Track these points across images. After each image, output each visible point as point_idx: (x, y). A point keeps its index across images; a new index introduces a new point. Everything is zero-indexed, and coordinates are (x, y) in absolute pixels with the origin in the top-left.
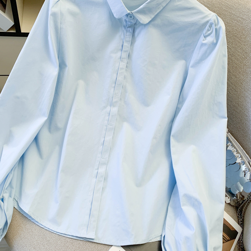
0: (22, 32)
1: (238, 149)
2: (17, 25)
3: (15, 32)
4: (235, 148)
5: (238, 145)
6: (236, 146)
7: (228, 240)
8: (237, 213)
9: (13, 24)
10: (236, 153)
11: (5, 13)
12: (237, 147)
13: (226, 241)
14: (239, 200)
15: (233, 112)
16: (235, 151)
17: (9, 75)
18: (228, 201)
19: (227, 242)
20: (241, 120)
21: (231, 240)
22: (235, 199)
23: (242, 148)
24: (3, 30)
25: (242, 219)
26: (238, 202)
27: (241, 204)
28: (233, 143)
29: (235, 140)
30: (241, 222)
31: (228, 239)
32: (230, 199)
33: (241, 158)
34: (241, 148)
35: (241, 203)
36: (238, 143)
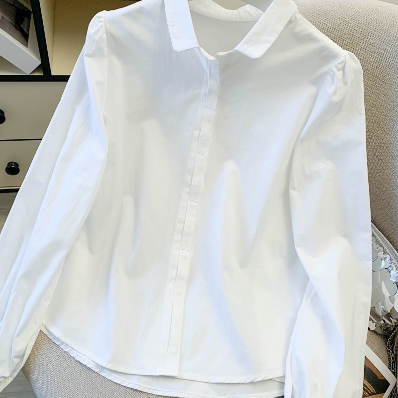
0: (52, 75)
1: (385, 248)
2: (45, 65)
3: (42, 75)
4: (381, 245)
5: (385, 240)
6: (381, 242)
7: (373, 394)
8: (386, 344)
9: (39, 62)
10: (383, 253)
11: (27, 47)
12: (383, 245)
13: (369, 394)
14: (388, 326)
15: (375, 190)
16: (380, 249)
17: (41, 139)
18: (373, 328)
19: (371, 395)
20: (389, 203)
21: (377, 393)
22: (383, 324)
23: (391, 245)
24: (25, 73)
25: (395, 355)
26: (387, 329)
27: (393, 331)
28: (378, 238)
29: (381, 234)
30: (393, 358)
31: (372, 392)
32: (375, 324)
33: (390, 261)
34: (389, 246)
35: (392, 329)
36: (385, 238)
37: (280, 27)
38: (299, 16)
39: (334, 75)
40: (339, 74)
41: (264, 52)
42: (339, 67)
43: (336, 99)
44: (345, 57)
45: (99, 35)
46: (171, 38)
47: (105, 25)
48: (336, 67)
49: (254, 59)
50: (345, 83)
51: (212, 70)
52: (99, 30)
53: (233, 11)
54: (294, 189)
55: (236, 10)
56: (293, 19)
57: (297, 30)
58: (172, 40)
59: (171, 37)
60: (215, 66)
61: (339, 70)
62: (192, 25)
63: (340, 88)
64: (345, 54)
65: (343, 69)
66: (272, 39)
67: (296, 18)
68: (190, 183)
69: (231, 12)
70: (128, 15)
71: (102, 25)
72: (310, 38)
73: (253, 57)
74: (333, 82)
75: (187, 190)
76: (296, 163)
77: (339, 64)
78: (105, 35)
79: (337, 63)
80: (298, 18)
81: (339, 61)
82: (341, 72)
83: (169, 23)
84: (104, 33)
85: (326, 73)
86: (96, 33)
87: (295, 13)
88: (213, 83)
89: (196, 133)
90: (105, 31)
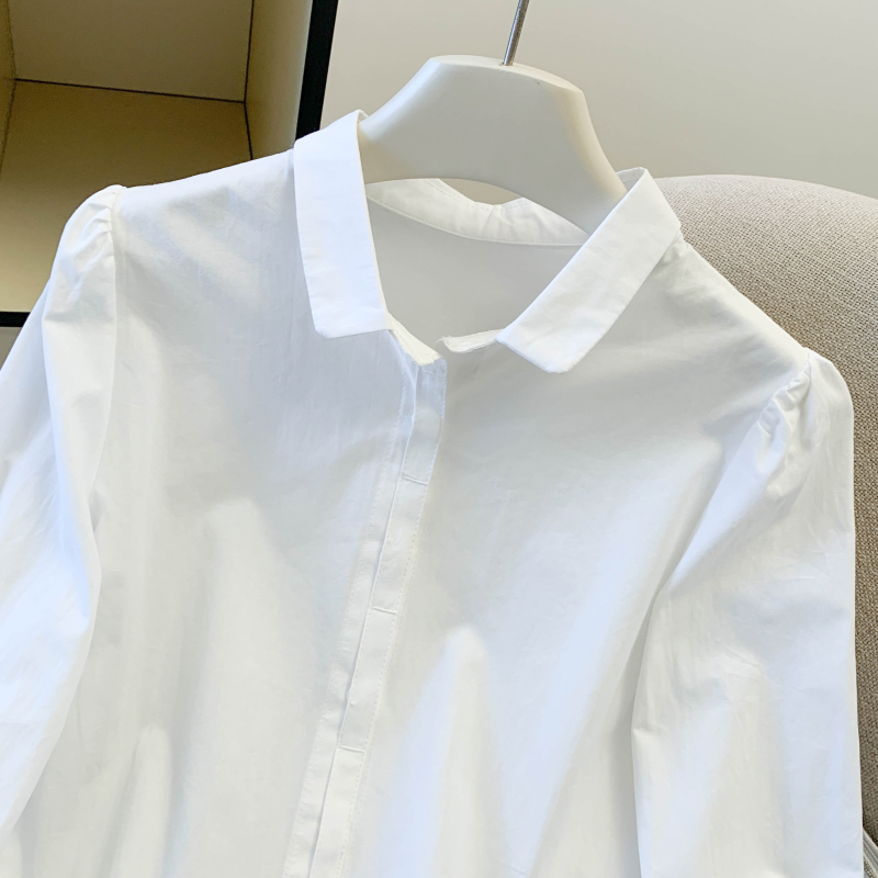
37: (631, 285)
38: (686, 249)
39: (777, 421)
40: (790, 417)
41: (582, 354)
42: (792, 399)
43: (779, 488)
44: (809, 372)
45: (92, 261)
46: (310, 293)
47: (113, 233)
48: (783, 398)
49: (554, 375)
50: (806, 444)
51: (427, 382)
52: (92, 246)
53: (490, 207)
54: (646, 727)
55: (499, 207)
56: (668, 258)
57: (679, 288)
58: (311, 300)
59: (311, 291)
60: (435, 372)
61: (790, 407)
62: (375, 263)
63: (791, 457)
64: (807, 362)
65: (802, 405)
66: (608, 318)
67: (675, 256)
68: (342, 696)
69: (485, 209)
70: (185, 207)
71: (105, 233)
72: (714, 314)
73: (550, 368)
74: (772, 439)
75: (333, 716)
76: (657, 653)
77: (791, 391)
78: (111, 260)
79: (786, 388)
80: (681, 254)
81: (794, 384)
82: (794, 414)
83: (304, 250)
84: (110, 255)
85: (753, 411)
86: (82, 255)
87: (675, 241)
88: (426, 416)
89: (371, 547)
90: (112, 250)
